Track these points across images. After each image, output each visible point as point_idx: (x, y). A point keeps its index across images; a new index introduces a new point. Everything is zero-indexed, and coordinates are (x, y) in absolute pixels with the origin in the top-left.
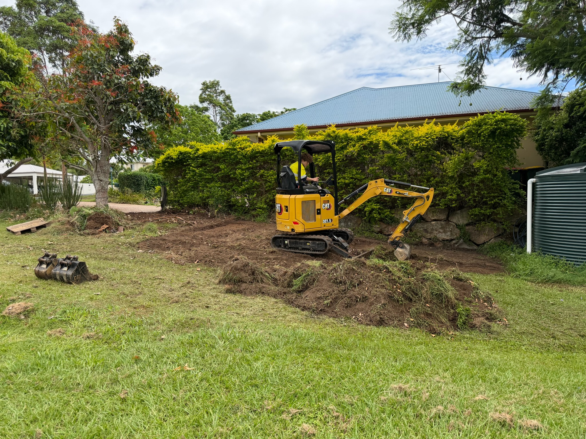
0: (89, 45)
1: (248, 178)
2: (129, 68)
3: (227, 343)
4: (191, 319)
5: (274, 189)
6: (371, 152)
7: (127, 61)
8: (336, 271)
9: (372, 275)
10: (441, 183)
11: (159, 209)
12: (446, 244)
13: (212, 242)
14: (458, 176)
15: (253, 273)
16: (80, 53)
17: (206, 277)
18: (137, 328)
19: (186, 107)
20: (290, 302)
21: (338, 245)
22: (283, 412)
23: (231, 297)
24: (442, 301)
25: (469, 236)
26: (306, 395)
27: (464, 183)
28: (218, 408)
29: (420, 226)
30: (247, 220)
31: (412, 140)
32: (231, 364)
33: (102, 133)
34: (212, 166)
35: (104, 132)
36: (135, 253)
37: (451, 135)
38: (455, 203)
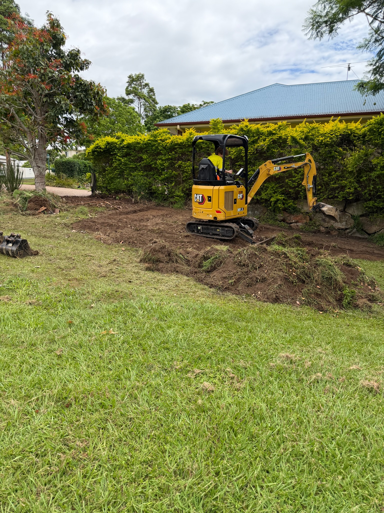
0: (25, 39)
1: (168, 168)
2: (62, 62)
3: (146, 313)
4: (116, 291)
5: (190, 179)
6: (280, 146)
7: (59, 55)
8: (241, 256)
9: (272, 260)
10: (341, 177)
11: (90, 193)
12: (342, 233)
13: (135, 226)
14: (357, 171)
15: (169, 255)
16: (17, 47)
17: (129, 256)
18: (71, 297)
19: (114, 99)
20: (200, 281)
21: (245, 231)
22: (189, 371)
23: (150, 274)
24: (331, 284)
25: (362, 226)
26: (208, 358)
27: (362, 177)
28: (136, 366)
29: (319, 216)
30: (166, 207)
31: (318, 137)
32: (148, 330)
33: (39, 123)
34: (136, 156)
35: (40, 123)
36: (69, 232)
37: (354, 133)
38: (352, 196)
